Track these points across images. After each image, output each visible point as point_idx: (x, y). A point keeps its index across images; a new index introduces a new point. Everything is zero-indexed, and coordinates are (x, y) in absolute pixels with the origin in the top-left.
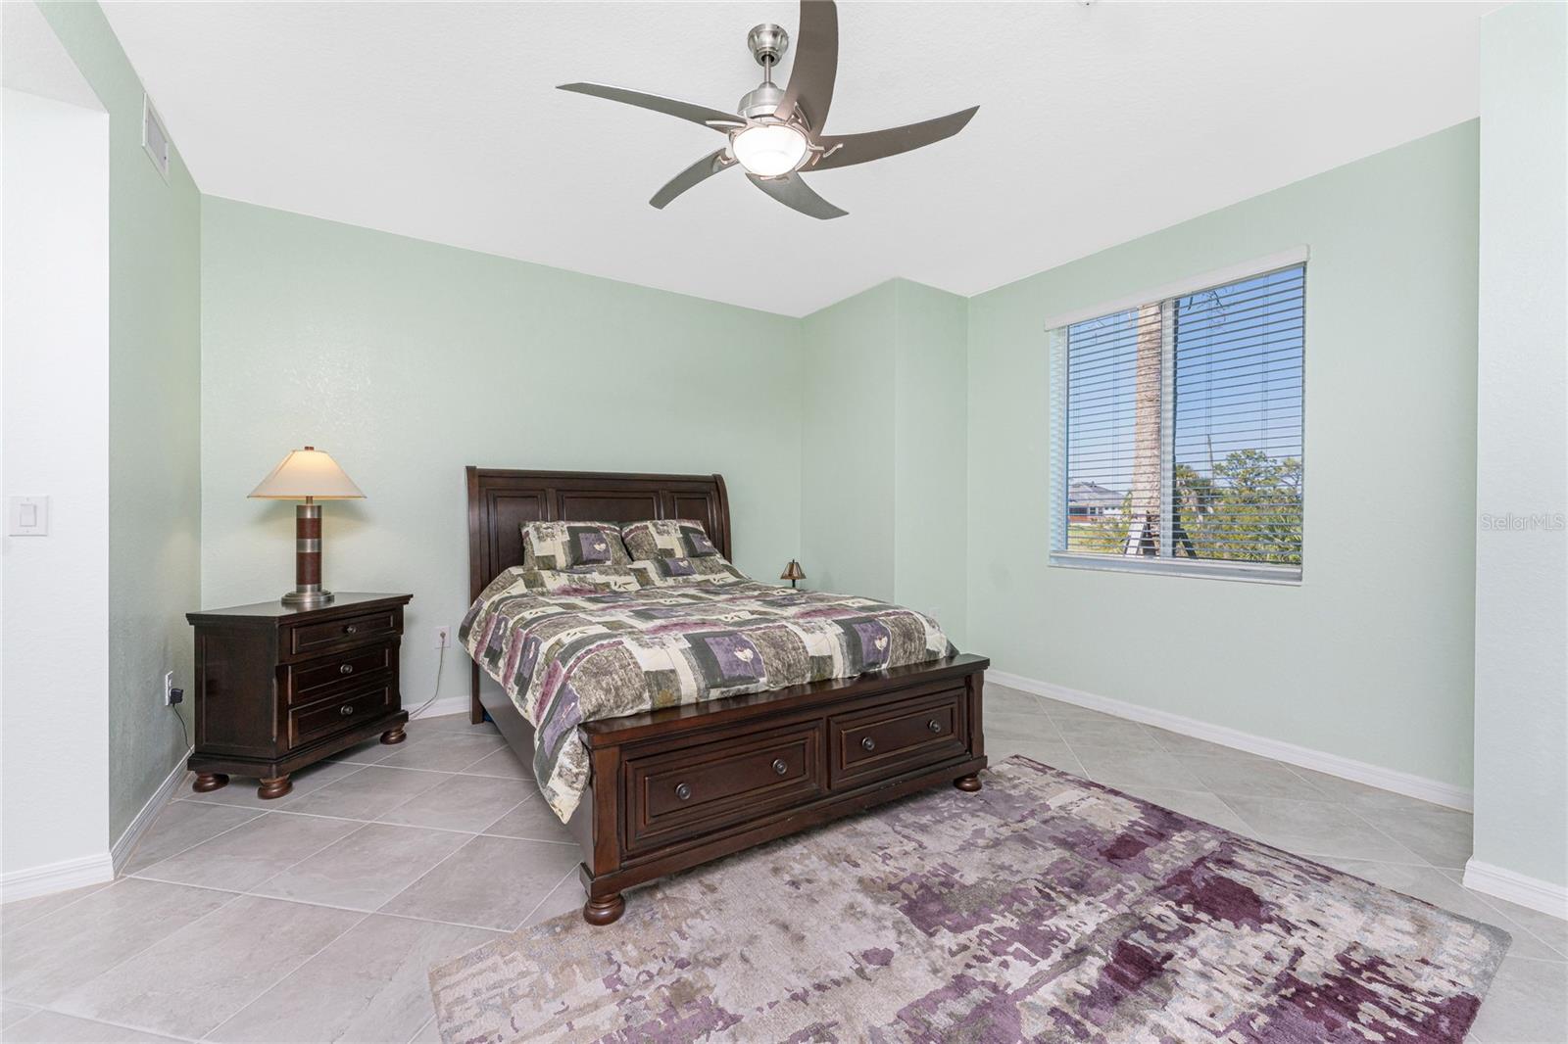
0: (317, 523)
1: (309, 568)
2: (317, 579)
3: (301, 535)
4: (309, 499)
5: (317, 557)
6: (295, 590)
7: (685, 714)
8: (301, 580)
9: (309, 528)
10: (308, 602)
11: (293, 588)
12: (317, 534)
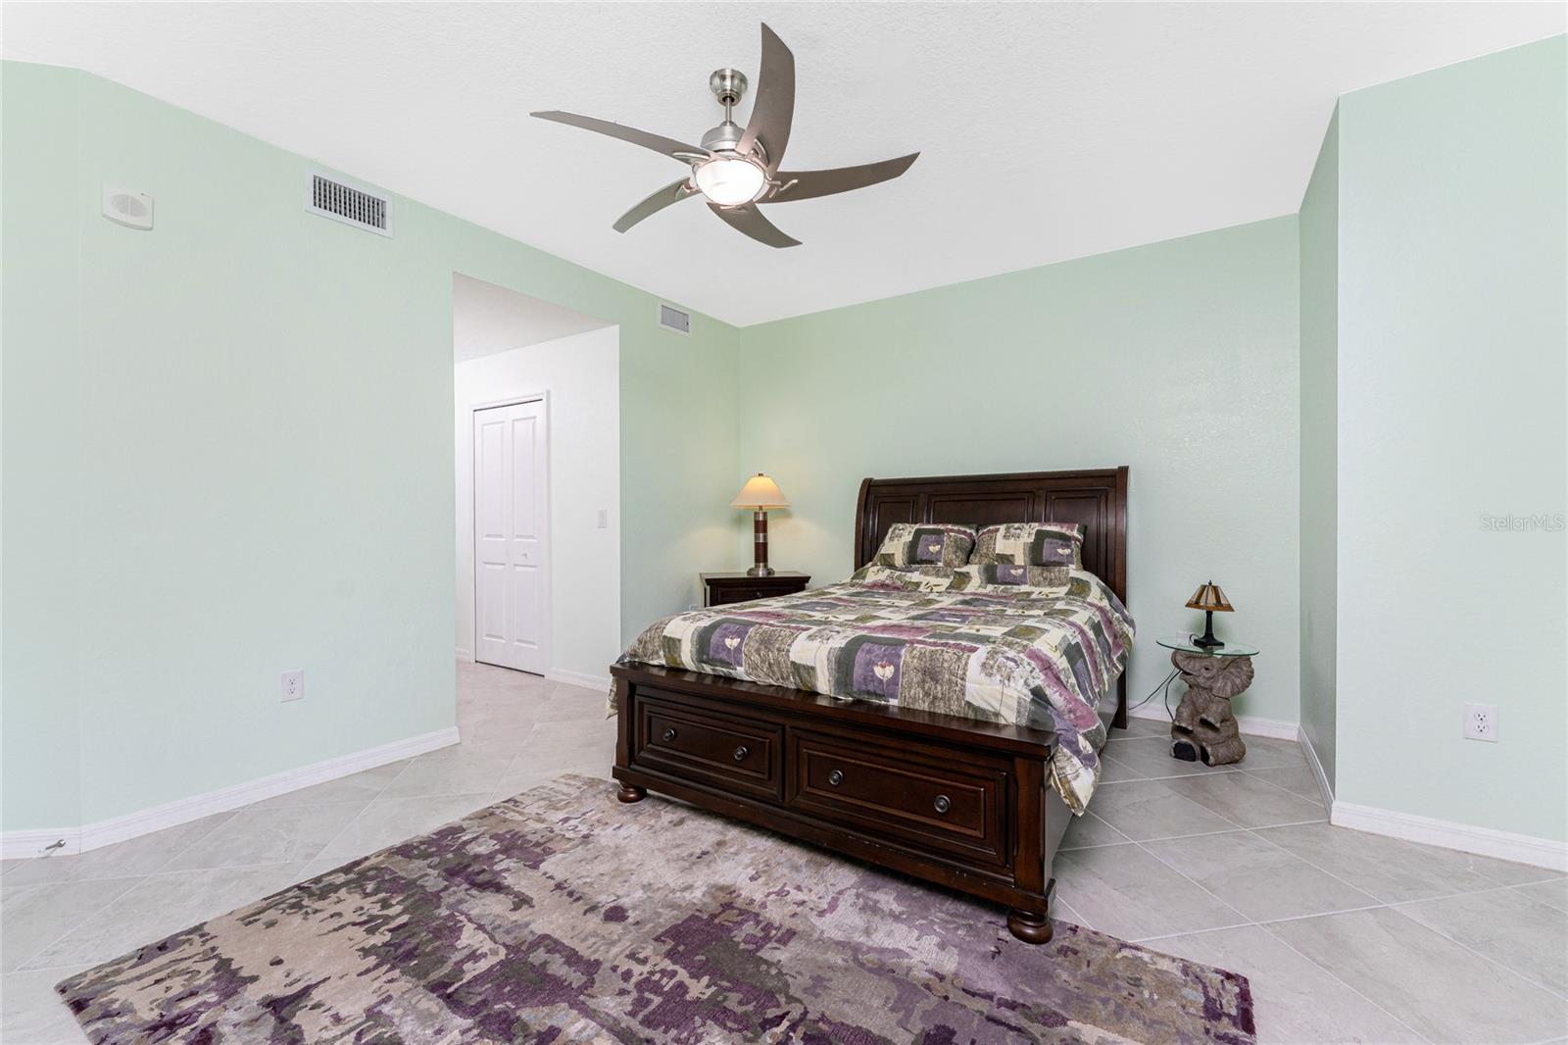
0: (765, 522)
1: (761, 552)
2: (765, 560)
3: (757, 531)
4: (761, 508)
5: (765, 545)
6: (753, 566)
7: (688, 678)
8: (757, 561)
9: (761, 527)
10: (761, 573)
11: (753, 565)
12: (765, 531)
